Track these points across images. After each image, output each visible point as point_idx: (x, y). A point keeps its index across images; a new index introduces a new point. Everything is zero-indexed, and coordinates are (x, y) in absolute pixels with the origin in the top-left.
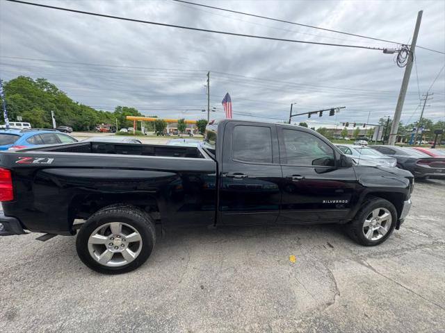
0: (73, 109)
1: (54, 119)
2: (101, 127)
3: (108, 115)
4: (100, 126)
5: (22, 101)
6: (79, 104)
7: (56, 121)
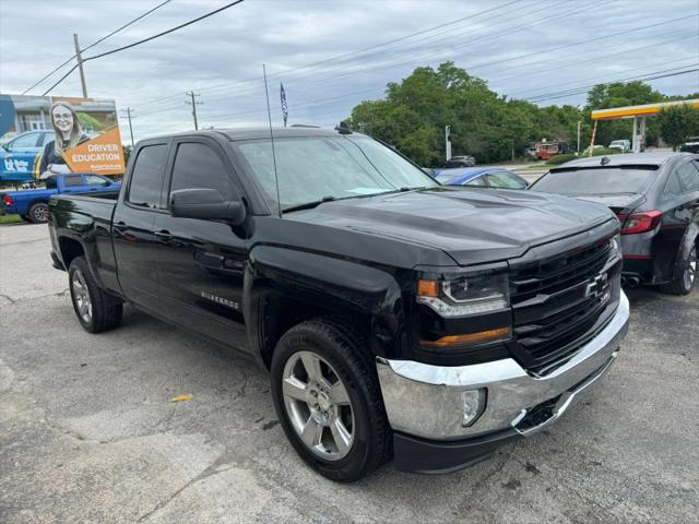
0: (490, 114)
1: (448, 144)
2: (538, 149)
3: (566, 115)
4: (538, 145)
5: (407, 116)
6: (507, 101)
7: (452, 146)
